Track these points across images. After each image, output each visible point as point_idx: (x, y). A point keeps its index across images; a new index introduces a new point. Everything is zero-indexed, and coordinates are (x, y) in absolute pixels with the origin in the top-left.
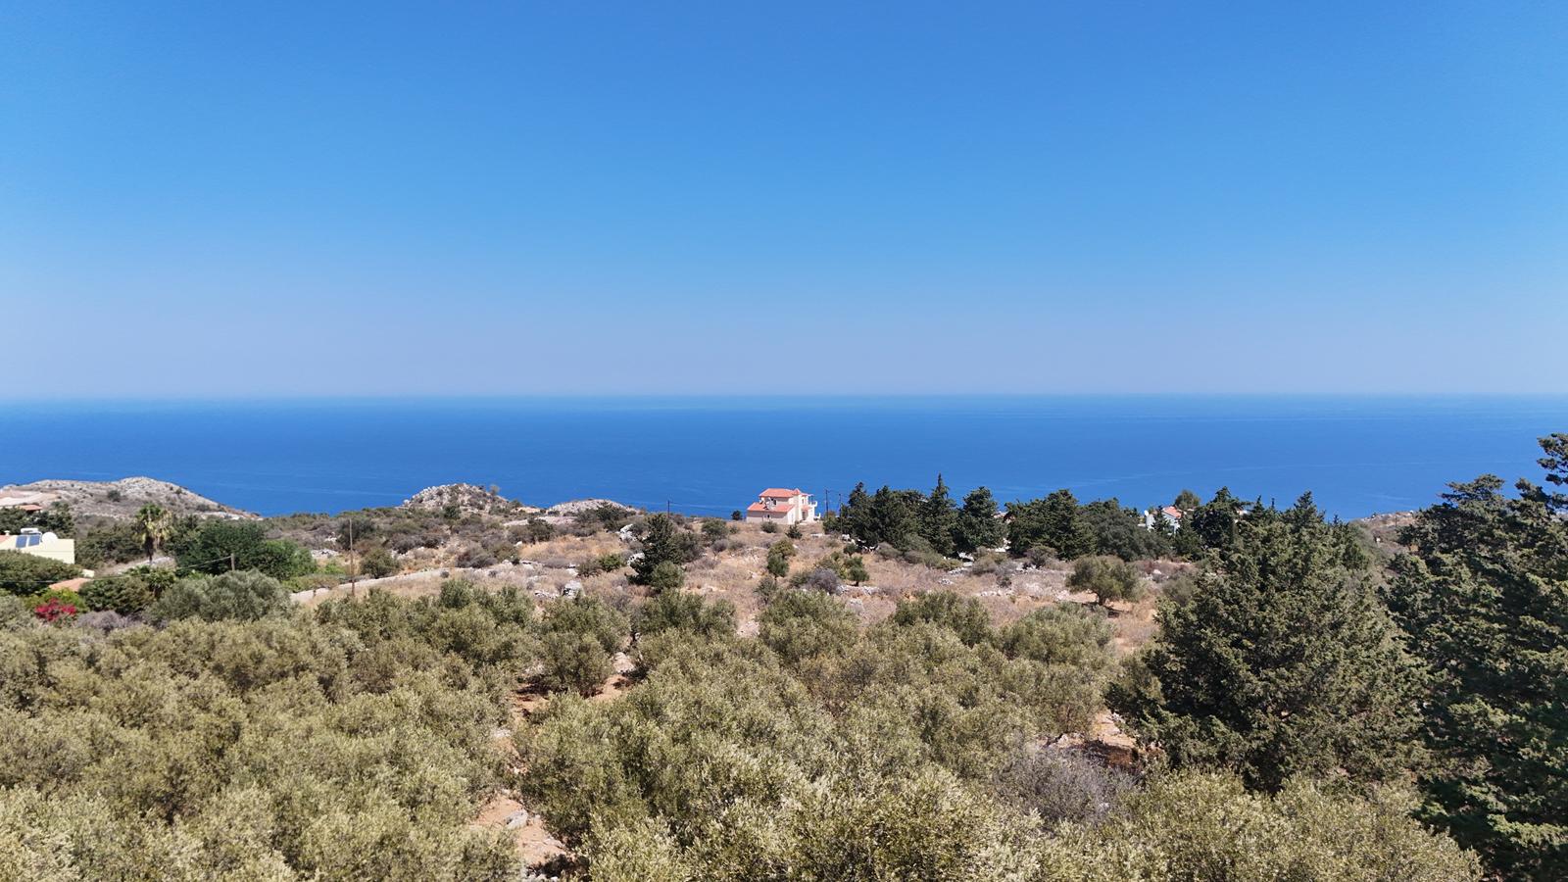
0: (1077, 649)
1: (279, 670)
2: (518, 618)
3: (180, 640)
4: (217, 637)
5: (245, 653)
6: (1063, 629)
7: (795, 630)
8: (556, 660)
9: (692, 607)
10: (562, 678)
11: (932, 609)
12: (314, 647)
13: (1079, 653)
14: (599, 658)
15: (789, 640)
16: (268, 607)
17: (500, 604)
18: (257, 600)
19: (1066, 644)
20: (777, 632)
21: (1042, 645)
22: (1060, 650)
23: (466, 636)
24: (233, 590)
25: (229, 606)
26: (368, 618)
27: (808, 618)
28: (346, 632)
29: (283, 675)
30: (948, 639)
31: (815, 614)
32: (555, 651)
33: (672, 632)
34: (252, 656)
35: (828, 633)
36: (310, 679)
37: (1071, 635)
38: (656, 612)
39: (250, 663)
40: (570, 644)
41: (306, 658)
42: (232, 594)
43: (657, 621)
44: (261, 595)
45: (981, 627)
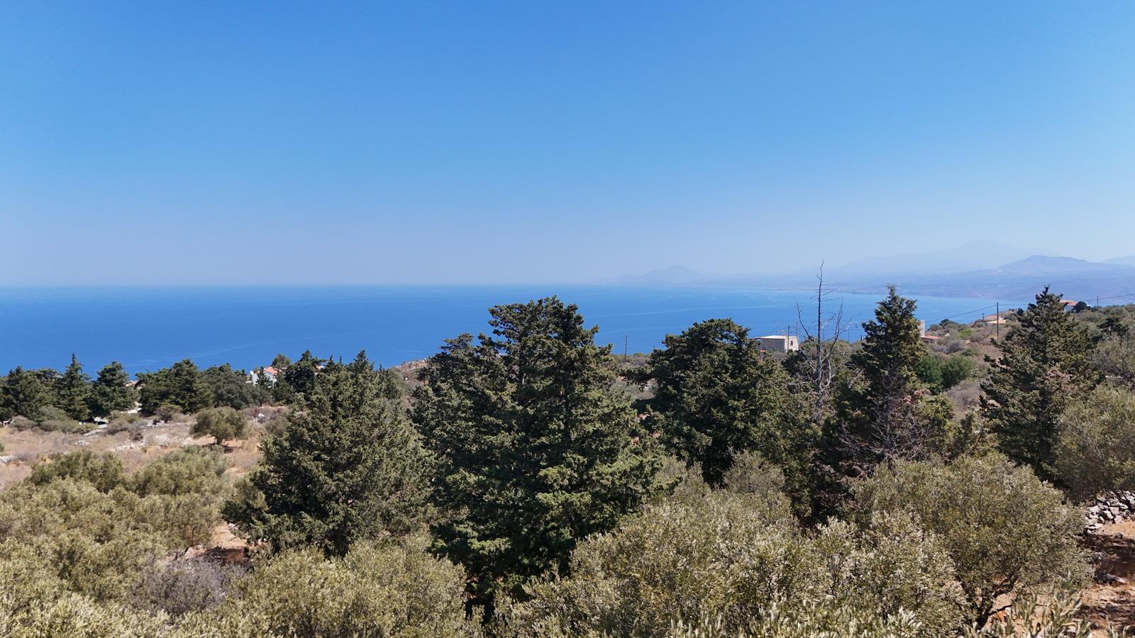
0: (199, 480)
6: (187, 467)
19: (190, 478)
21: (170, 482)
22: (185, 484)
30: (85, 490)
37: (194, 470)
45: (115, 476)
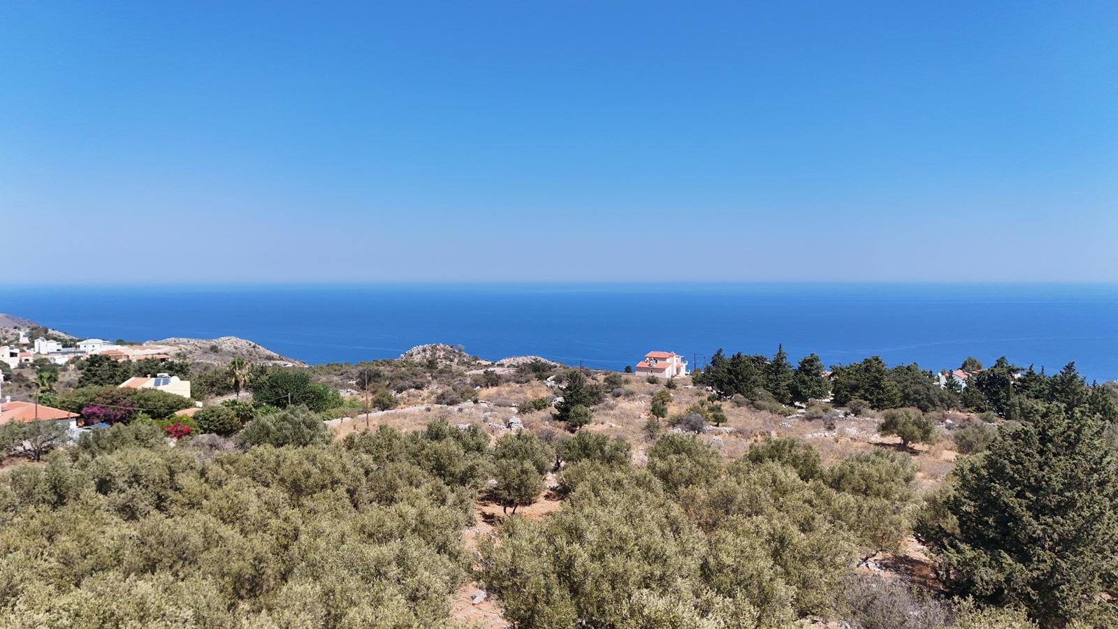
0: (888, 486)
1: (321, 483)
2: (479, 448)
3: (258, 460)
4: (281, 459)
5: (299, 471)
6: (878, 470)
7: (675, 464)
8: (505, 479)
9: (599, 444)
10: (510, 492)
11: (776, 451)
12: (344, 467)
13: (890, 488)
14: (534, 479)
15: (670, 471)
16: (313, 435)
17: (468, 439)
18: (307, 431)
19: (881, 481)
20: (661, 465)
21: (862, 481)
22: (876, 486)
23: (445, 461)
24: (291, 423)
25: (288, 434)
26: (379, 446)
27: (684, 455)
28: (365, 456)
29: (324, 487)
30: (790, 476)
31: (689, 452)
32: (503, 473)
33: (585, 462)
34: (304, 472)
35: (700, 468)
36: (341, 491)
37: (884, 475)
38: (574, 446)
39: (303, 477)
40: (515, 468)
41: (339, 475)
42: (290, 426)
43: (574, 454)
44: (309, 427)
45: (814, 466)
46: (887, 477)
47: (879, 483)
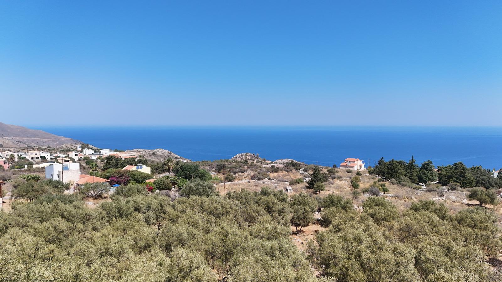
2: (284, 200)
14: (310, 215)
15: (375, 214)
17: (279, 195)
20: (370, 211)
21: (472, 222)
22: (479, 225)
26: (242, 198)
29: (223, 215)
30: (435, 218)
31: (382, 205)
33: (334, 208)
38: (327, 201)
40: (301, 210)
43: (327, 204)
45: (445, 214)
46: (485, 220)
47: (481, 223)
